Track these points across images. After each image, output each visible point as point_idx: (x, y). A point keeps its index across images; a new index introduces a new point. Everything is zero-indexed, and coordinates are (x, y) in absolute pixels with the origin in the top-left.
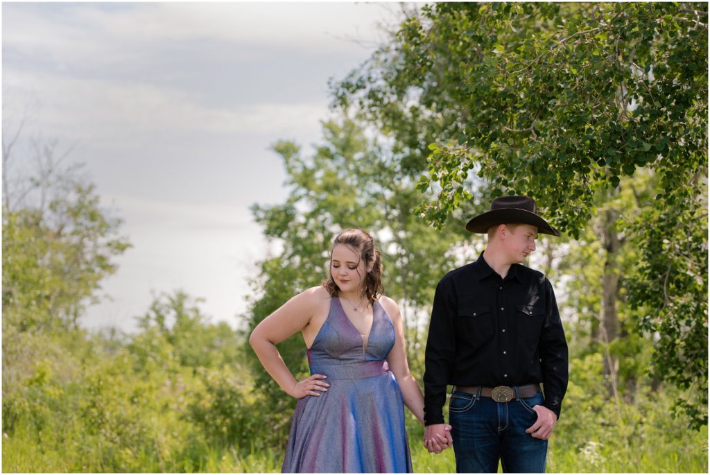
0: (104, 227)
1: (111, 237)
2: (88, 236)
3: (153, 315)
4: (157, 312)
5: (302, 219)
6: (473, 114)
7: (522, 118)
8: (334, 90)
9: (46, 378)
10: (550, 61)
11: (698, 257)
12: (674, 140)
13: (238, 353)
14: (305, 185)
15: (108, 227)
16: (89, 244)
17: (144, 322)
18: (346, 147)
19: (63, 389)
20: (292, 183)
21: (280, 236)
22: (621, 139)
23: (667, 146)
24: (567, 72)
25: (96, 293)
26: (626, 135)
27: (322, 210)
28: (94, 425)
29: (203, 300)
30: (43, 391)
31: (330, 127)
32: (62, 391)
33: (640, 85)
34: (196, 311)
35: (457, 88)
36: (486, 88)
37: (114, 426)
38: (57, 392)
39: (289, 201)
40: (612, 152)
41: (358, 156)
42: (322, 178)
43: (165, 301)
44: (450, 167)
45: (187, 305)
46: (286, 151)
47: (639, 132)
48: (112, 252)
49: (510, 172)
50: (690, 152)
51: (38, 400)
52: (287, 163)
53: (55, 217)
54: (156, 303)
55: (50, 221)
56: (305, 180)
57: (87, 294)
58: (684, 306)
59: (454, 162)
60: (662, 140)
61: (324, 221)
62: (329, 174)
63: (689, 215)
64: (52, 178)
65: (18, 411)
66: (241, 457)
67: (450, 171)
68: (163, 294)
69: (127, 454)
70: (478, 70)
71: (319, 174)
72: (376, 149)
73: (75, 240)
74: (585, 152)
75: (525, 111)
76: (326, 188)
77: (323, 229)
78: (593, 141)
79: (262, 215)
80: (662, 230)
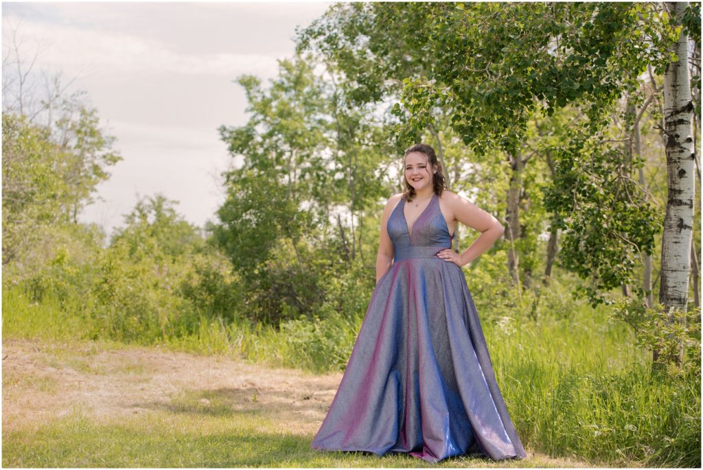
0: (100, 144)
1: (105, 151)
2: (88, 150)
3: (137, 213)
4: (141, 211)
5: (259, 139)
6: (439, 56)
7: (477, 61)
8: (300, 36)
9: (65, 260)
10: (503, 17)
11: (599, 174)
12: (597, 81)
13: (206, 245)
14: (263, 112)
15: (104, 143)
16: (88, 155)
17: (130, 218)
18: (298, 82)
19: (79, 268)
20: (252, 110)
21: (241, 152)
22: (556, 79)
23: (592, 85)
24: (516, 26)
25: (93, 195)
26: (561, 76)
27: (276, 133)
28: (105, 297)
29: (178, 203)
30: (63, 270)
31: (285, 65)
32: (78, 270)
33: (571, 38)
34: (171, 210)
35: (412, 37)
36: (453, 37)
37: (121, 298)
38: (75, 271)
39: (249, 124)
40: (550, 89)
41: (306, 89)
42: (276, 107)
43: (147, 202)
45: (165, 206)
46: (248, 83)
47: (571, 74)
48: (106, 162)
49: (467, 102)
50: (610, 90)
51: (60, 277)
52: (249, 93)
53: (60, 133)
54: (140, 204)
55: (57, 136)
56: (264, 107)
57: (85, 195)
58: (589, 210)
59: (423, 93)
60: (589, 81)
61: (277, 141)
62: (283, 104)
63: (599, 140)
64: (58, 101)
65: (45, 285)
66: (226, 324)
67: (419, 101)
68: (146, 197)
69: (133, 320)
70: (443, 22)
71: (274, 104)
72: (321, 85)
73: (77, 152)
74: (528, 89)
75: (481, 55)
76: (281, 114)
77: (277, 147)
78: (535, 80)
79: (227, 135)
80: (572, 152)
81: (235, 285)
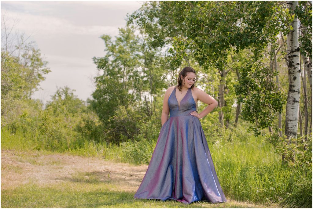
0: (41, 65)
1: (43, 68)
2: (36, 67)
3: (57, 95)
4: (59, 94)
5: (111, 63)
6: (189, 27)
7: (206, 29)
8: (129, 18)
9: (26, 115)
10: (217, 10)
11: (259, 78)
12: (258, 38)
13: (87, 109)
14: (112, 51)
15: (43, 64)
16: (36, 69)
17: (54, 97)
18: (127, 38)
20: (107, 50)
21: (103, 68)
22: (240, 37)
23: (256, 40)
24: (223, 14)
25: (38, 87)
26: (242, 36)
27: (118, 60)
28: (43, 131)
29: (75, 91)
30: (25, 120)
31: (122, 30)
32: (32, 120)
33: (247, 19)
34: (72, 94)
35: (177, 18)
36: (195, 19)
37: (50, 132)
38: (30, 120)
39: (106, 56)
40: (237, 42)
41: (131, 41)
42: (118, 49)
43: (61, 90)
44: (180, 45)
45: (69, 92)
46: (106, 38)
47: (247, 35)
48: (44, 73)
49: (201, 47)
50: (263, 42)
51: (24, 123)
52: (106, 43)
54: (58, 91)
55: (22, 61)
56: (112, 49)
57: (34, 87)
58: (254, 95)
59: (182, 43)
60: (254, 38)
61: (118, 64)
62: (121, 47)
63: (259, 64)
64: (23, 46)
65: (17, 126)
66: (96, 143)
67: (180, 46)
68: (61, 88)
69: (56, 142)
70: (191, 12)
71: (117, 47)
72: (138, 39)
73: (31, 68)
74: (228, 41)
75: (207, 27)
76: (120, 52)
77: (118, 66)
78: (231, 38)
79: (96, 61)
80: (247, 69)
81: (100, 126)
